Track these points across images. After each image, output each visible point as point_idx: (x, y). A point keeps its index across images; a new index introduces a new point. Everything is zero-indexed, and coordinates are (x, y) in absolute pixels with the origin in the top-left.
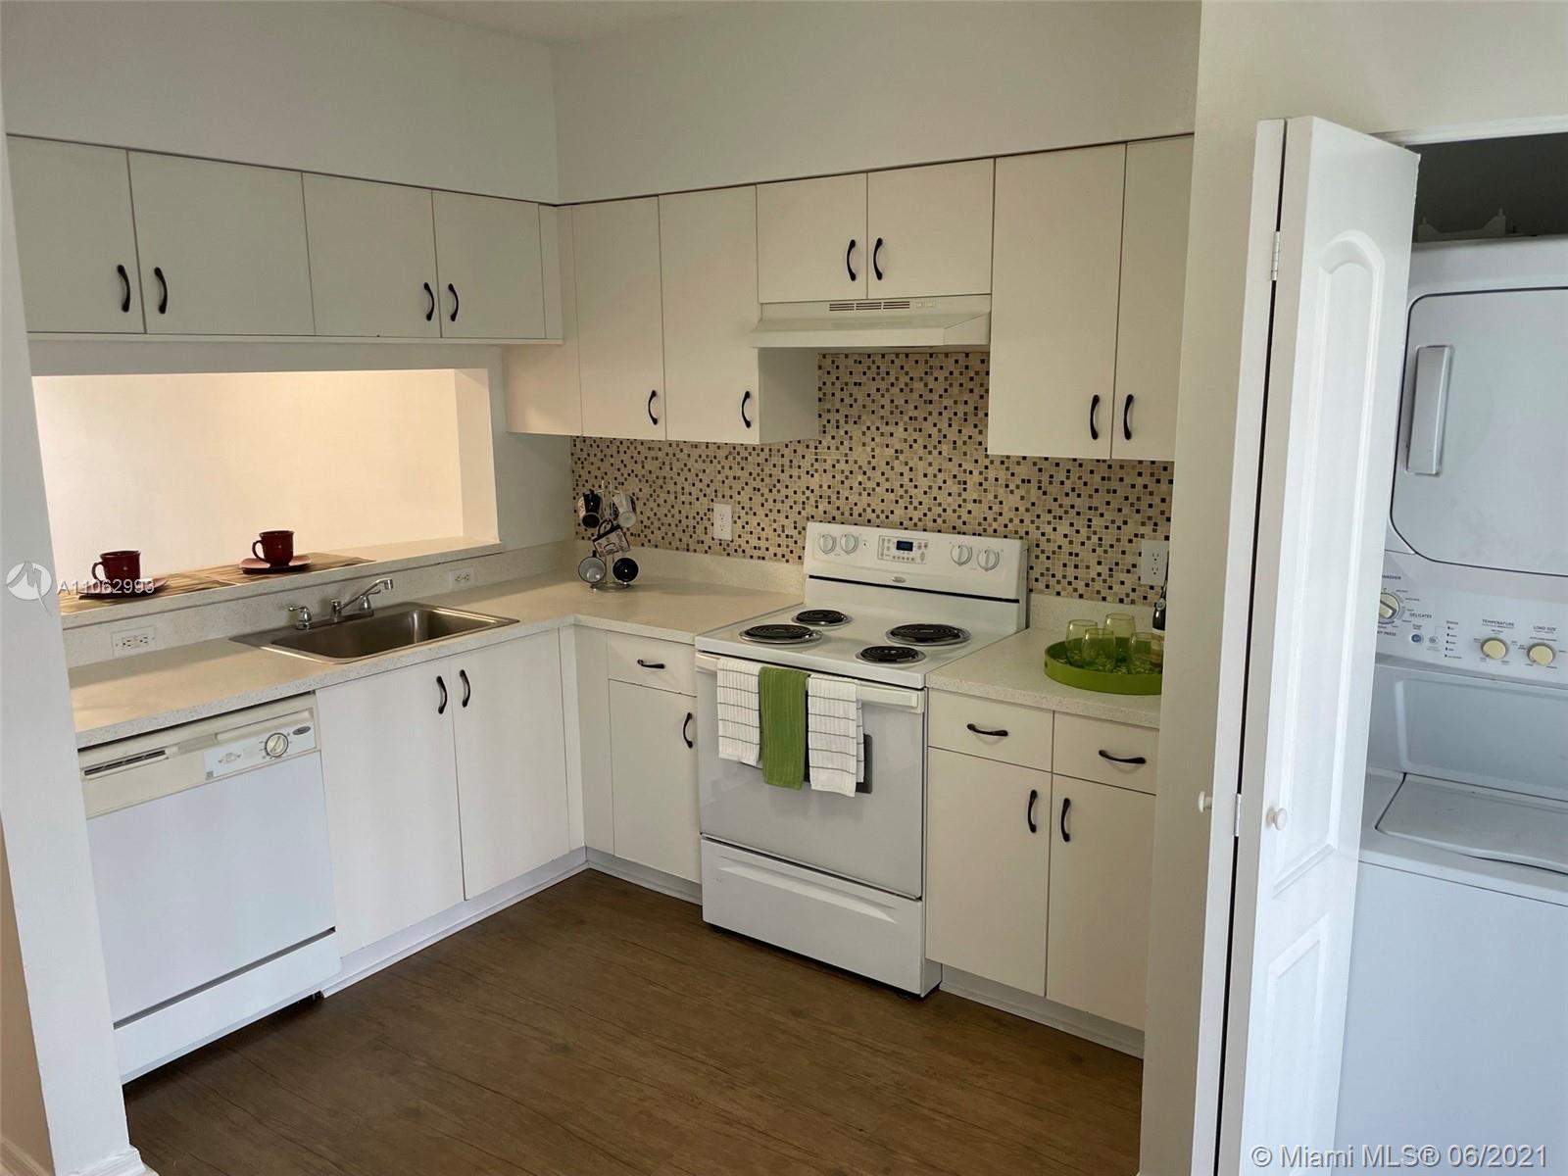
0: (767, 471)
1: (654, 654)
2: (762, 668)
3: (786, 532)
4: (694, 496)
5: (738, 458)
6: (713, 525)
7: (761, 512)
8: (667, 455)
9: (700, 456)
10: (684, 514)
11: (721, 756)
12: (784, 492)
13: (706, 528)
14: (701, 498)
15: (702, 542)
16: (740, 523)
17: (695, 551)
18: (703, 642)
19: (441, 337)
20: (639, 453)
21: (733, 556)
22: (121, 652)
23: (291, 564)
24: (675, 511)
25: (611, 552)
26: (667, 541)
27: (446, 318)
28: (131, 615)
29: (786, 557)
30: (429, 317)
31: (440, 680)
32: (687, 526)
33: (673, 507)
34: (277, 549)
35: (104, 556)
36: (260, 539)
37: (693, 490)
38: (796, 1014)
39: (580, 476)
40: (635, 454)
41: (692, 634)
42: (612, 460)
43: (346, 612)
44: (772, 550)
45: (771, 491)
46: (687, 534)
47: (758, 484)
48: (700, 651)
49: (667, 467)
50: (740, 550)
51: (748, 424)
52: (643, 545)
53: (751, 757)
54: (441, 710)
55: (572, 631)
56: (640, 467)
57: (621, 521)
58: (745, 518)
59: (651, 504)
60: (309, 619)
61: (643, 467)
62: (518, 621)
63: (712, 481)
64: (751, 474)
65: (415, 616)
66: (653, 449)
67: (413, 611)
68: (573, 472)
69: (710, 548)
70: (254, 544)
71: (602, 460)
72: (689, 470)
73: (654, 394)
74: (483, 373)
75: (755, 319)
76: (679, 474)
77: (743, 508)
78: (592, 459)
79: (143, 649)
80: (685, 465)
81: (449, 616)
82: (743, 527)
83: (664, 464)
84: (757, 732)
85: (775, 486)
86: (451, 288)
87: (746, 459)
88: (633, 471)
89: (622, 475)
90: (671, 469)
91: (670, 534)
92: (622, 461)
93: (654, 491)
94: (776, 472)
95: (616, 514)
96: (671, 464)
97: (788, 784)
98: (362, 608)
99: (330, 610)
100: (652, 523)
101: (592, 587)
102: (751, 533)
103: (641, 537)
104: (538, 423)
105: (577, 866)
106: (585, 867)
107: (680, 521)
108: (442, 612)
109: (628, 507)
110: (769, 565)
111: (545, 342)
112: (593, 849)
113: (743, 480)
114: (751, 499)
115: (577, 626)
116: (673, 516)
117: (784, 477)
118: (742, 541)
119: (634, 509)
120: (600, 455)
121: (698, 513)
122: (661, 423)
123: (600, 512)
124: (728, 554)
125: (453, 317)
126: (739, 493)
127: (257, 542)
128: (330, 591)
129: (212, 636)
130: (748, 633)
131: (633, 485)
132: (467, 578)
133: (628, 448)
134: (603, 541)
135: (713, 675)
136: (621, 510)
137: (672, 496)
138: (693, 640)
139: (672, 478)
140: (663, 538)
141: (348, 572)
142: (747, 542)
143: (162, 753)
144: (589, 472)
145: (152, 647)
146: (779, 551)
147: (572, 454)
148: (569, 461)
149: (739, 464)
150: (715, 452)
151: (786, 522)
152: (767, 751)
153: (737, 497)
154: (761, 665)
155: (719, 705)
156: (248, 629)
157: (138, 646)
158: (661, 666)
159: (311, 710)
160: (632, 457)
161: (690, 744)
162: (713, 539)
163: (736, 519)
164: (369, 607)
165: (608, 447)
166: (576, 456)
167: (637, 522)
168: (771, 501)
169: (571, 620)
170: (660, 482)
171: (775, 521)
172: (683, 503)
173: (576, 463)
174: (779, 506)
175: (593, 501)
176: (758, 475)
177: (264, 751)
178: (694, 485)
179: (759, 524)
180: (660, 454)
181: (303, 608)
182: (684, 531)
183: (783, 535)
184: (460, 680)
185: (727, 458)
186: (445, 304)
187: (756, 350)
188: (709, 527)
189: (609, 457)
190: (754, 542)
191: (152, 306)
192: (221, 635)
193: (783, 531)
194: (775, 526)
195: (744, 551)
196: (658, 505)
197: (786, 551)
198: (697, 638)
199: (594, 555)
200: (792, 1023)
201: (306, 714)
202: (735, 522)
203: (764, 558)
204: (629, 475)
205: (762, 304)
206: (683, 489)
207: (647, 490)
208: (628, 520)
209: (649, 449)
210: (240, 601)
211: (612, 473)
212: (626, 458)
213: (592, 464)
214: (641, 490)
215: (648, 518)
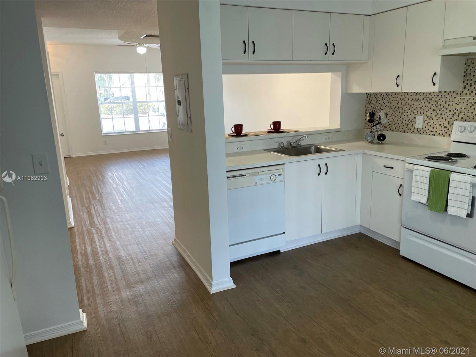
0: (439, 103)
1: (389, 163)
2: (432, 169)
3: (445, 126)
4: (409, 113)
5: (428, 99)
6: (415, 123)
7: (435, 118)
8: (400, 99)
9: (413, 99)
10: (404, 119)
11: (412, 199)
12: (446, 111)
13: (412, 124)
14: (412, 114)
15: (410, 129)
16: (426, 122)
17: (407, 132)
18: (409, 160)
19: (329, 60)
20: (390, 99)
21: (422, 134)
22: (237, 151)
23: (280, 131)
24: (401, 119)
25: (377, 131)
26: (397, 129)
27: (331, 54)
28: (239, 141)
29: (444, 135)
30: (326, 54)
31: (319, 165)
32: (405, 124)
33: (400, 117)
34: (277, 127)
35: (234, 125)
36: (272, 123)
37: (409, 111)
38: (433, 290)
39: (368, 108)
40: (388, 99)
41: (405, 157)
42: (380, 102)
43: (294, 145)
44: (438, 132)
45: (440, 111)
46: (405, 127)
47: (435, 108)
48: (407, 163)
49: (400, 103)
50: (425, 132)
51: (434, 84)
52: (388, 130)
53: (424, 200)
54: (319, 175)
55: (362, 155)
56: (390, 104)
57: (382, 121)
58: (428, 120)
59: (393, 117)
60: (284, 146)
61: (391, 104)
62: (344, 150)
63: (416, 108)
64: (432, 105)
65: (313, 148)
66: (395, 97)
67: (312, 146)
68: (366, 106)
69: (413, 131)
70: (271, 125)
71: (376, 102)
72: (408, 104)
73: (398, 76)
74: (340, 74)
75: (442, 44)
76: (404, 106)
77: (428, 117)
78: (373, 102)
79: (242, 150)
80: (407, 102)
81: (323, 148)
82: (427, 124)
83: (399, 102)
84: (427, 192)
85: (442, 109)
86: (333, 44)
87: (431, 99)
88: (387, 105)
89: (383, 107)
90: (401, 104)
91: (398, 127)
92: (383, 102)
93: (394, 112)
94: (443, 104)
95: (380, 119)
96: (401, 102)
97: (438, 211)
98: (298, 145)
99: (289, 144)
100: (392, 123)
101: (369, 143)
102: (430, 126)
103: (388, 127)
104: (356, 89)
105: (356, 231)
106: (359, 232)
107: (403, 122)
108: (321, 147)
109: (384, 116)
110: (436, 138)
111: (362, 61)
112: (362, 226)
113: (429, 107)
114: (431, 114)
115: (363, 153)
116: (400, 120)
117: (446, 105)
118: (426, 129)
119: (386, 117)
120: (376, 100)
121: (410, 119)
122: (400, 87)
123: (374, 118)
124: (420, 134)
125: (333, 54)
126: (427, 112)
127: (272, 124)
128: (289, 139)
129: (258, 149)
130: (427, 158)
131: (387, 110)
132: (329, 138)
133: (386, 97)
134: (374, 128)
135: (412, 171)
136: (382, 117)
137: (401, 113)
138: (405, 159)
139: (401, 107)
140: (396, 128)
141: (295, 134)
142: (428, 129)
143: (245, 175)
144: (371, 106)
145: (244, 150)
146: (441, 133)
147: (366, 101)
148: (365, 103)
149: (428, 101)
150: (419, 97)
151: (445, 122)
152: (431, 199)
153: (426, 113)
154: (431, 169)
155: (413, 182)
156: (268, 148)
157: (241, 149)
158: (392, 168)
159: (283, 169)
160: (387, 101)
161: (400, 195)
162: (415, 128)
163: (425, 121)
164: (300, 144)
165: (379, 97)
166: (367, 101)
167: (387, 122)
168: (439, 114)
169: (361, 151)
170: (397, 108)
171: (440, 121)
172: (405, 116)
173: (367, 103)
174: (443, 116)
175: (372, 115)
176: (435, 105)
177: (270, 179)
178: (409, 109)
179: (434, 123)
180: (398, 99)
181: (282, 143)
182: (404, 126)
183: (443, 127)
184: (325, 166)
185: (423, 99)
186: (331, 49)
187: (441, 56)
188: (414, 124)
189: (379, 101)
190: (431, 129)
191: (251, 52)
192: (261, 149)
193: (443, 125)
194: (440, 123)
195: (426, 133)
196: (395, 117)
197: (444, 133)
198: (407, 158)
199: (371, 132)
200: (432, 292)
201: (282, 170)
202: (424, 122)
203: (434, 135)
204: (385, 107)
205: (444, 40)
206: (405, 111)
207: (391, 112)
208: (384, 121)
209: (394, 97)
210: (266, 140)
211: (380, 106)
212: (385, 101)
213: (373, 103)
214: (389, 112)
215: (391, 121)
